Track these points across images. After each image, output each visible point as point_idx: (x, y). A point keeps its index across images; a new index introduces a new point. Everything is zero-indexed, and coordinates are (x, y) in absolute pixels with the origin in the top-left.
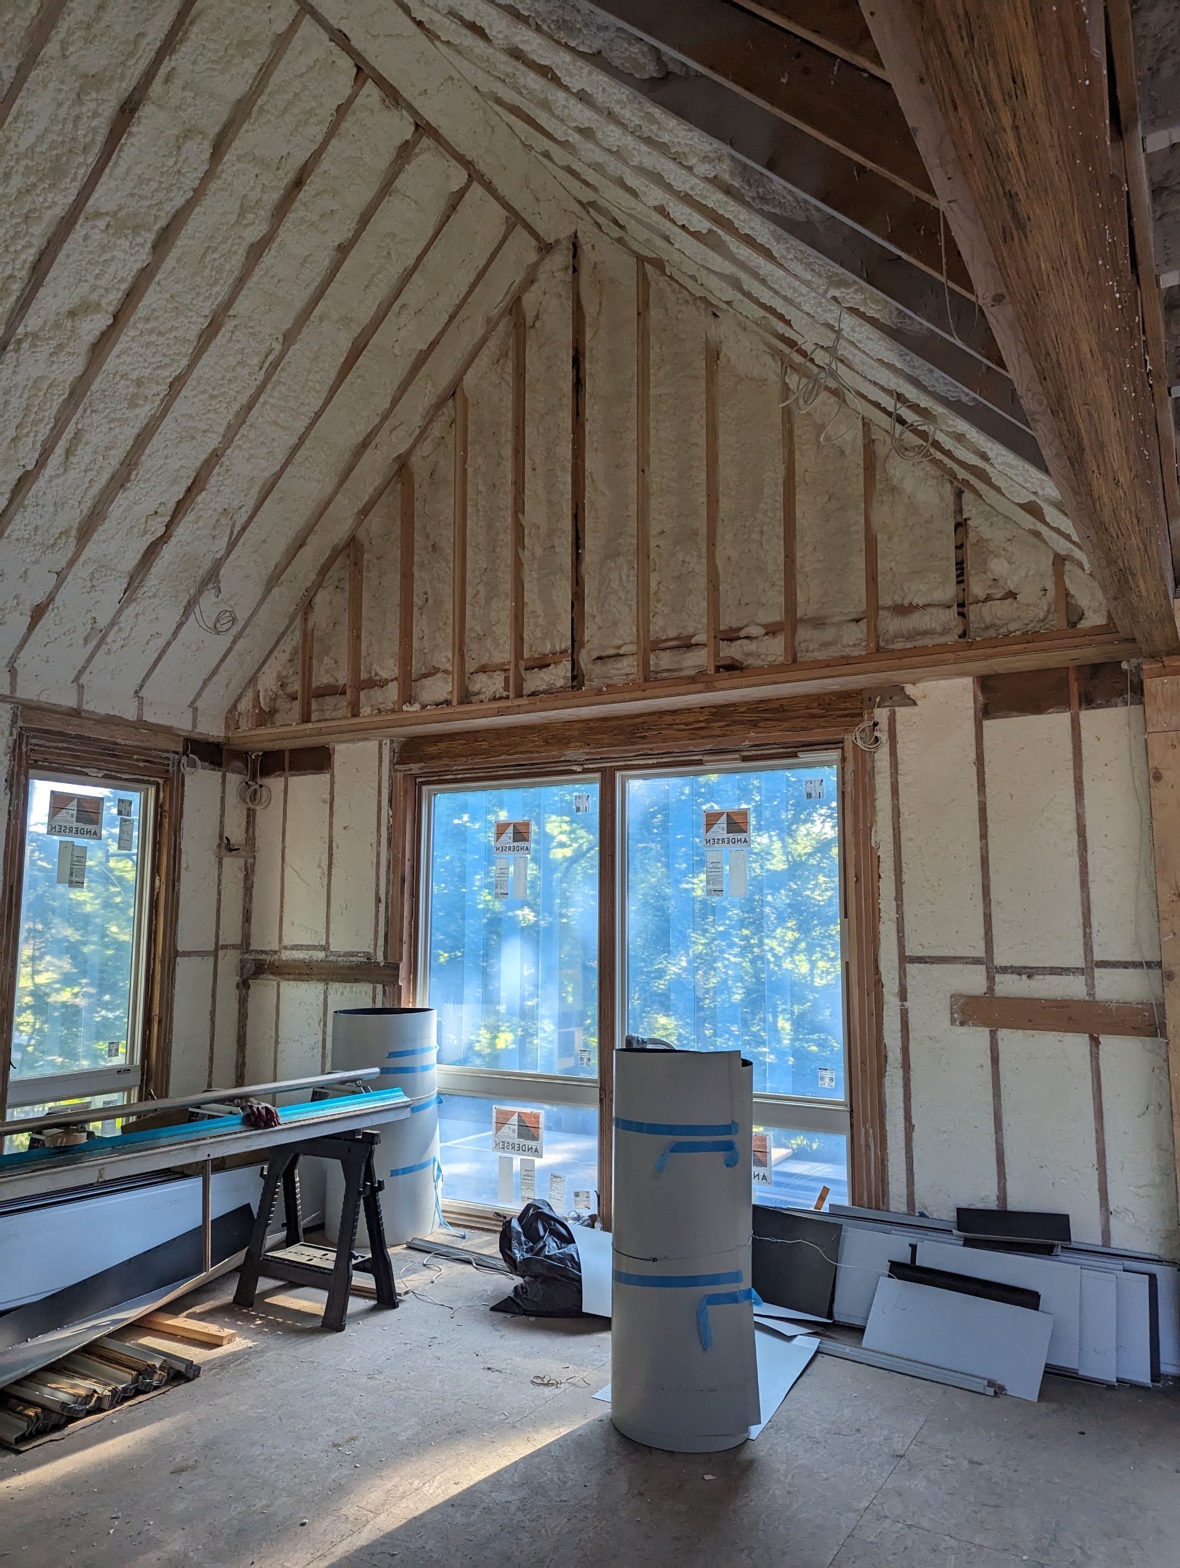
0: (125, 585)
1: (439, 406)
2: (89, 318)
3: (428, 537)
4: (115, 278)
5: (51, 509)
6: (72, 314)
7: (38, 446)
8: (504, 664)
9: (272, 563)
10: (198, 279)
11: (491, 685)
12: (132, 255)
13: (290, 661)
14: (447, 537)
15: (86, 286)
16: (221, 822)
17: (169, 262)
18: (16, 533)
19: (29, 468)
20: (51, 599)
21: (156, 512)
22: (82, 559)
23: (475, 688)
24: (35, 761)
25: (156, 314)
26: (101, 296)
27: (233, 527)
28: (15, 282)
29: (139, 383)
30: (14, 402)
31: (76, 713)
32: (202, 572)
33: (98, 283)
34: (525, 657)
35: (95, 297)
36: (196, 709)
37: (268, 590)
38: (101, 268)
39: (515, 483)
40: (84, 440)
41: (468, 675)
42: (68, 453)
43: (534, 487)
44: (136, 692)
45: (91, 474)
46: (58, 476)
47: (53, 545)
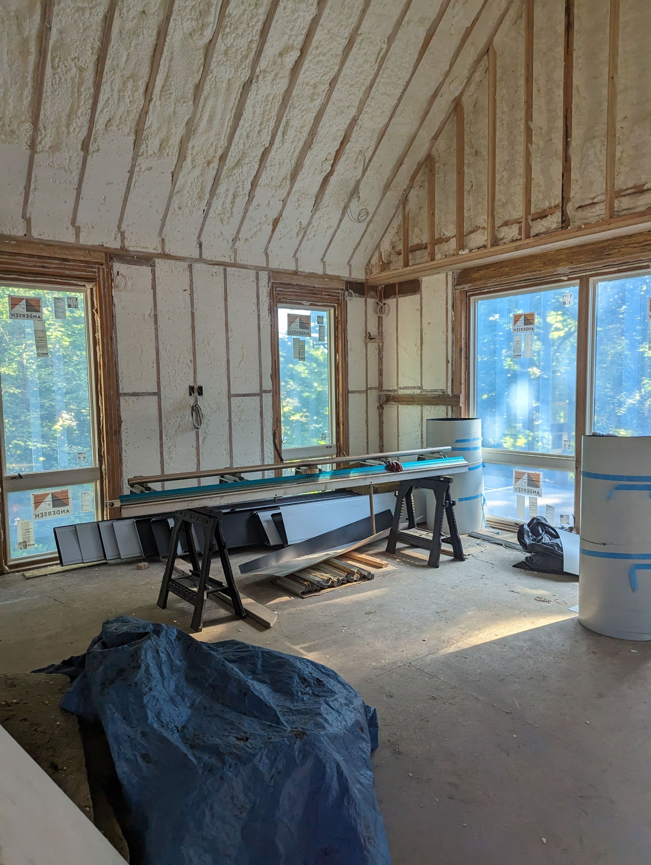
0: (314, 202)
1: (478, 62)
2: (289, 54)
3: (473, 147)
4: (299, 28)
5: (278, 166)
6: (281, 55)
7: (270, 133)
8: (519, 219)
9: (386, 178)
10: (341, 16)
11: (512, 232)
12: (308, 12)
13: (397, 233)
14: (483, 144)
15: (286, 36)
16: (366, 325)
17: (326, 11)
18: (263, 182)
19: (267, 146)
20: (281, 215)
21: (326, 159)
22: (293, 191)
23: (500, 236)
24: (280, 299)
25: (321, 43)
26: (294, 41)
27: (365, 160)
28: (254, 43)
29: (315, 86)
30: (258, 111)
31: (295, 273)
32: (350, 189)
33: (292, 33)
34: (532, 213)
35: (291, 41)
36: (350, 266)
37: (384, 194)
38: (293, 24)
39: (526, 102)
40: (290, 125)
41: (496, 228)
42: (284, 133)
43: (538, 102)
44: (322, 259)
45: (295, 144)
46: (280, 148)
47: (280, 186)
